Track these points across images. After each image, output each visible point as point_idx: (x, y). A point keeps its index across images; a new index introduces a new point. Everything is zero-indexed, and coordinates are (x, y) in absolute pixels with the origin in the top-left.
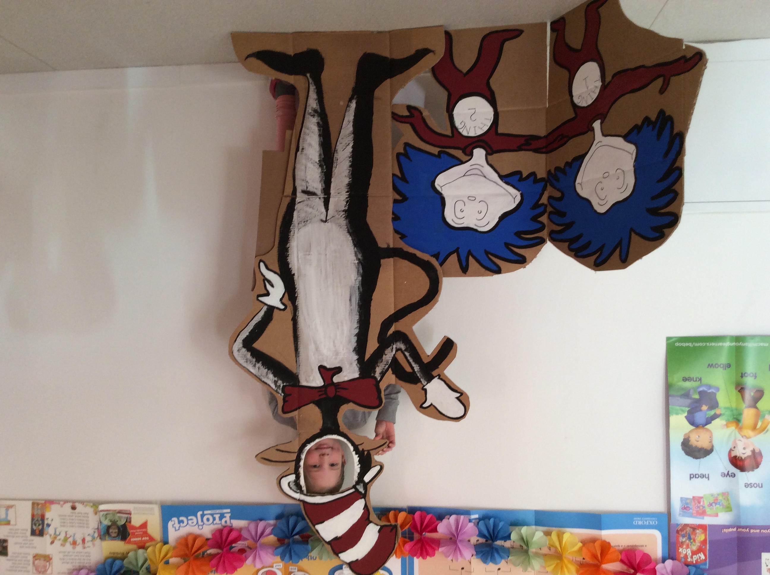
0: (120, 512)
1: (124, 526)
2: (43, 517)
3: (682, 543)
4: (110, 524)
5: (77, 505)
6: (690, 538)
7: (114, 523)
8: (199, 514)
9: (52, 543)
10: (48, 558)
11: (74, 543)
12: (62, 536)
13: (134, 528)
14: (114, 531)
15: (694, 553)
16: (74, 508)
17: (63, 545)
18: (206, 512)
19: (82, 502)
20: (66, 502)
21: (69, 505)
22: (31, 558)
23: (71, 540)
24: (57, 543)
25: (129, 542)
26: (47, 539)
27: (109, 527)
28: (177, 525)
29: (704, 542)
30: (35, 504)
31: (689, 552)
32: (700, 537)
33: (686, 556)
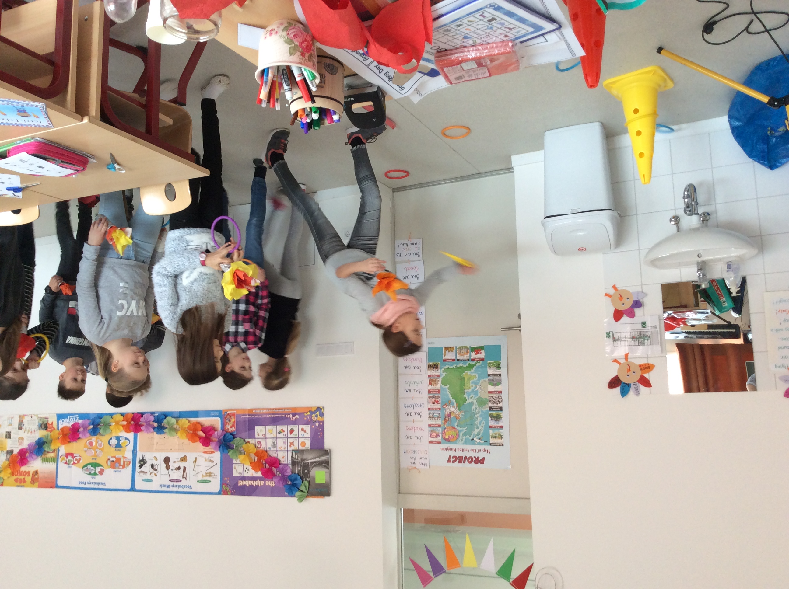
0: (45, 418)
1: (46, 424)
2: (22, 421)
3: (227, 423)
4: (42, 423)
5: (33, 416)
6: (229, 421)
7: (43, 423)
8: (69, 417)
9: (24, 432)
10: (22, 439)
11: (31, 432)
12: (27, 430)
13: (50, 425)
14: (43, 426)
15: (231, 427)
16: (32, 417)
17: (28, 433)
18: (71, 417)
19: (34, 415)
20: (29, 415)
21: (30, 416)
22: (18, 439)
23: (30, 431)
24: (26, 432)
25: (48, 431)
26: (23, 430)
27: (41, 425)
28: (62, 423)
29: (234, 422)
30: (20, 416)
31: (229, 427)
32: (233, 420)
33: (228, 428)
